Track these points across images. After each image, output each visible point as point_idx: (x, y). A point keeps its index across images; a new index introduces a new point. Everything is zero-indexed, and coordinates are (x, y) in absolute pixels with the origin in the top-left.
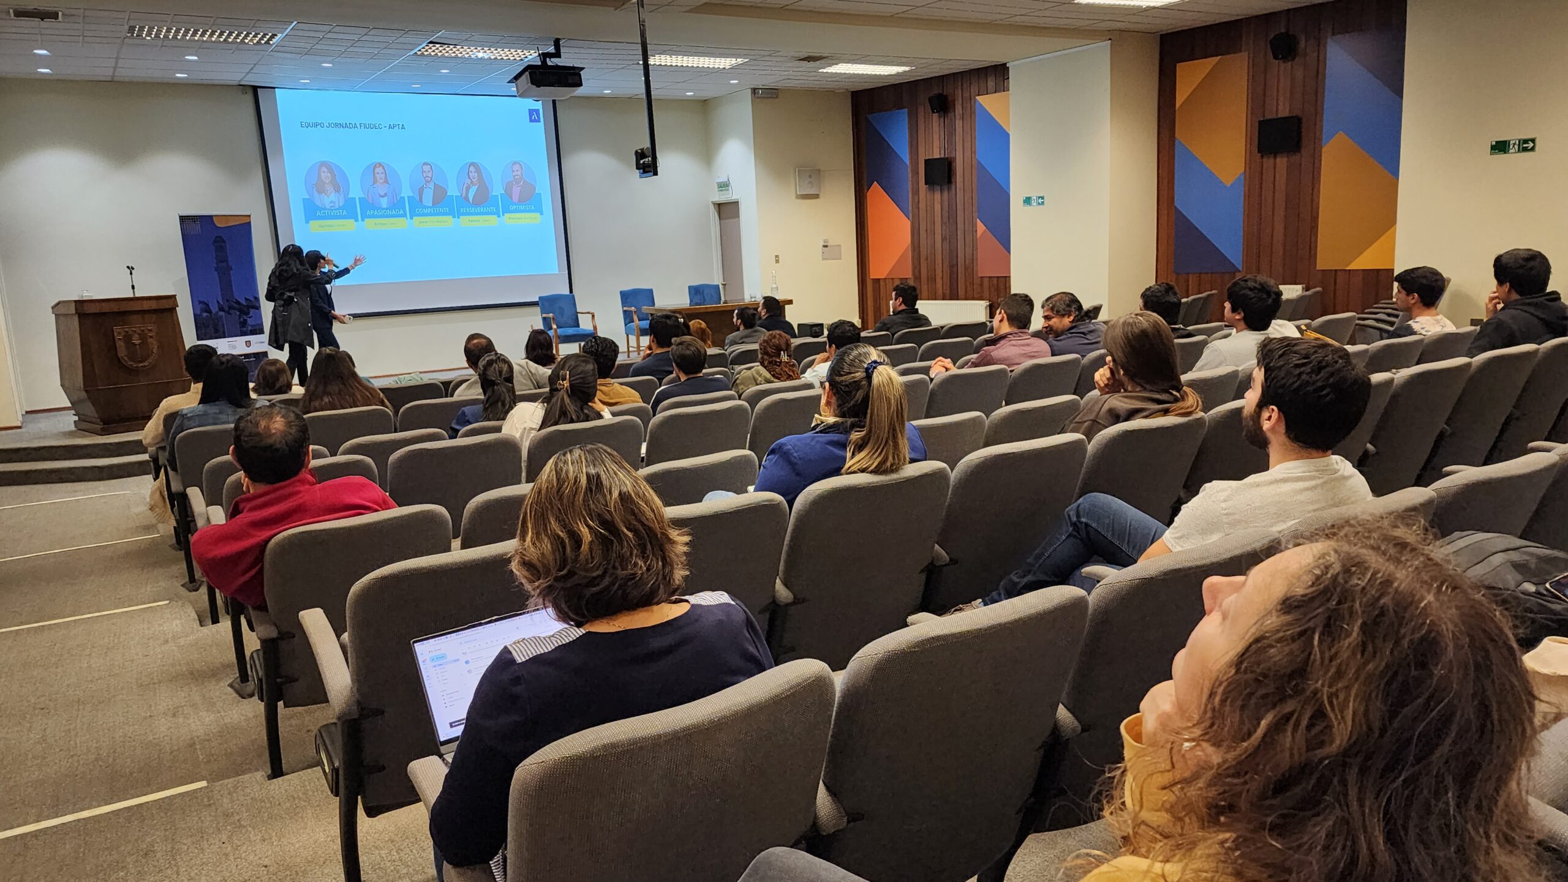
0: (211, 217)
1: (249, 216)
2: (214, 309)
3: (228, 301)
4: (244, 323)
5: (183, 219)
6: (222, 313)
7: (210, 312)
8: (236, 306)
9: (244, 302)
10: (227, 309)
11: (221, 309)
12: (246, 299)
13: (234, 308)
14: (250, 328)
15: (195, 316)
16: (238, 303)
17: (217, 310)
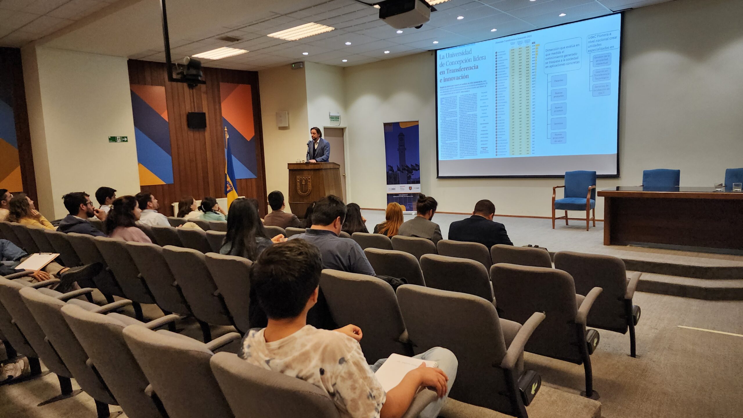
0: (398, 123)
1: (418, 122)
2: (395, 169)
3: (402, 166)
4: (409, 178)
5: (385, 125)
6: (399, 172)
7: (393, 171)
8: (406, 168)
9: (410, 167)
10: (401, 169)
11: (399, 170)
12: (411, 165)
13: (405, 169)
14: (412, 180)
15: (387, 173)
16: (407, 167)
17: (397, 170)
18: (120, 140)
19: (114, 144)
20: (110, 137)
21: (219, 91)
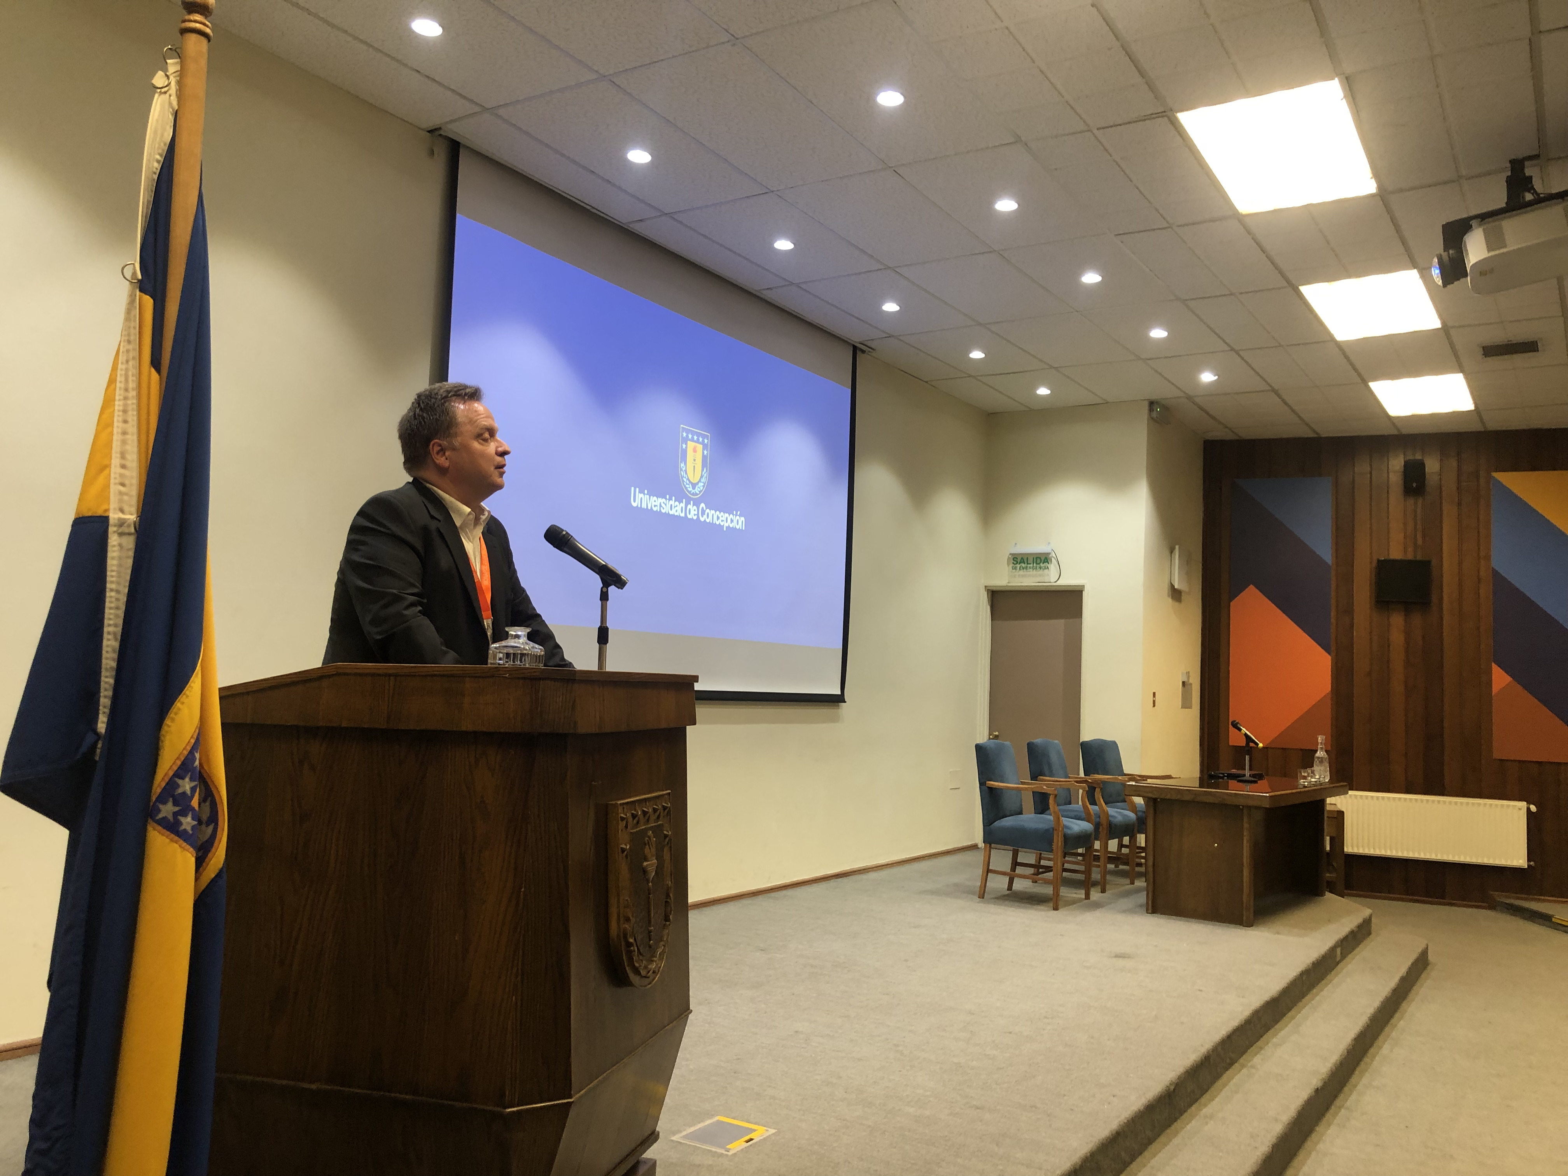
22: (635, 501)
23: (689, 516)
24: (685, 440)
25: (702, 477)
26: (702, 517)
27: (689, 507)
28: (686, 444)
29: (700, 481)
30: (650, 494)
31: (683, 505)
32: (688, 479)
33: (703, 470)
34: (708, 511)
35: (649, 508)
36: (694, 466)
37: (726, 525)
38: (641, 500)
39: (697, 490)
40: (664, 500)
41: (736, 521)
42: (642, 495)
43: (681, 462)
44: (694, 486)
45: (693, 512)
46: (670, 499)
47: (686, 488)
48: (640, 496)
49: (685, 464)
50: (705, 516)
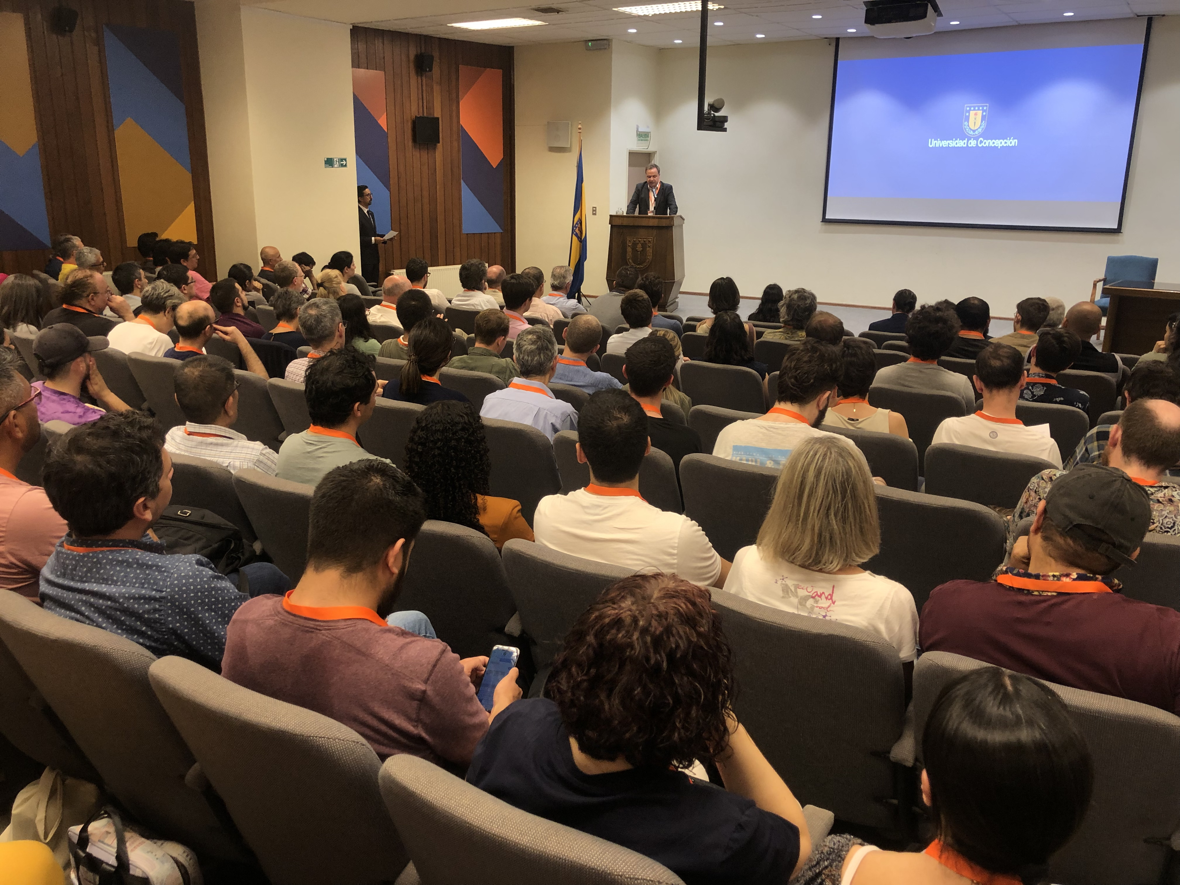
18: (338, 163)
19: (330, 169)
20: (326, 159)
21: (457, 79)
22: (931, 144)
23: (969, 146)
24: (969, 112)
25: (981, 126)
26: (980, 144)
27: (970, 141)
28: (969, 113)
29: (979, 128)
30: (941, 140)
31: (966, 141)
32: (970, 129)
33: (982, 121)
34: (985, 141)
35: (941, 146)
36: (975, 123)
37: (1000, 145)
38: (934, 143)
39: (976, 132)
40: (951, 141)
41: (1012, 142)
42: (936, 141)
43: (965, 121)
44: (974, 131)
45: (973, 143)
46: (956, 139)
47: (968, 133)
48: (934, 142)
49: (968, 122)
50: (983, 144)
